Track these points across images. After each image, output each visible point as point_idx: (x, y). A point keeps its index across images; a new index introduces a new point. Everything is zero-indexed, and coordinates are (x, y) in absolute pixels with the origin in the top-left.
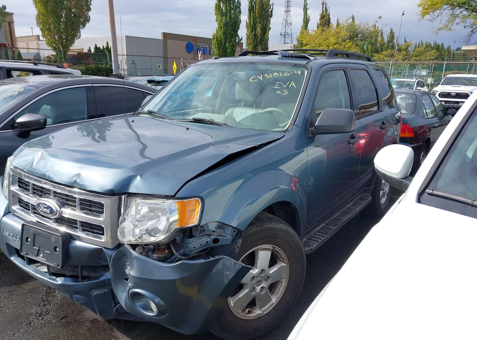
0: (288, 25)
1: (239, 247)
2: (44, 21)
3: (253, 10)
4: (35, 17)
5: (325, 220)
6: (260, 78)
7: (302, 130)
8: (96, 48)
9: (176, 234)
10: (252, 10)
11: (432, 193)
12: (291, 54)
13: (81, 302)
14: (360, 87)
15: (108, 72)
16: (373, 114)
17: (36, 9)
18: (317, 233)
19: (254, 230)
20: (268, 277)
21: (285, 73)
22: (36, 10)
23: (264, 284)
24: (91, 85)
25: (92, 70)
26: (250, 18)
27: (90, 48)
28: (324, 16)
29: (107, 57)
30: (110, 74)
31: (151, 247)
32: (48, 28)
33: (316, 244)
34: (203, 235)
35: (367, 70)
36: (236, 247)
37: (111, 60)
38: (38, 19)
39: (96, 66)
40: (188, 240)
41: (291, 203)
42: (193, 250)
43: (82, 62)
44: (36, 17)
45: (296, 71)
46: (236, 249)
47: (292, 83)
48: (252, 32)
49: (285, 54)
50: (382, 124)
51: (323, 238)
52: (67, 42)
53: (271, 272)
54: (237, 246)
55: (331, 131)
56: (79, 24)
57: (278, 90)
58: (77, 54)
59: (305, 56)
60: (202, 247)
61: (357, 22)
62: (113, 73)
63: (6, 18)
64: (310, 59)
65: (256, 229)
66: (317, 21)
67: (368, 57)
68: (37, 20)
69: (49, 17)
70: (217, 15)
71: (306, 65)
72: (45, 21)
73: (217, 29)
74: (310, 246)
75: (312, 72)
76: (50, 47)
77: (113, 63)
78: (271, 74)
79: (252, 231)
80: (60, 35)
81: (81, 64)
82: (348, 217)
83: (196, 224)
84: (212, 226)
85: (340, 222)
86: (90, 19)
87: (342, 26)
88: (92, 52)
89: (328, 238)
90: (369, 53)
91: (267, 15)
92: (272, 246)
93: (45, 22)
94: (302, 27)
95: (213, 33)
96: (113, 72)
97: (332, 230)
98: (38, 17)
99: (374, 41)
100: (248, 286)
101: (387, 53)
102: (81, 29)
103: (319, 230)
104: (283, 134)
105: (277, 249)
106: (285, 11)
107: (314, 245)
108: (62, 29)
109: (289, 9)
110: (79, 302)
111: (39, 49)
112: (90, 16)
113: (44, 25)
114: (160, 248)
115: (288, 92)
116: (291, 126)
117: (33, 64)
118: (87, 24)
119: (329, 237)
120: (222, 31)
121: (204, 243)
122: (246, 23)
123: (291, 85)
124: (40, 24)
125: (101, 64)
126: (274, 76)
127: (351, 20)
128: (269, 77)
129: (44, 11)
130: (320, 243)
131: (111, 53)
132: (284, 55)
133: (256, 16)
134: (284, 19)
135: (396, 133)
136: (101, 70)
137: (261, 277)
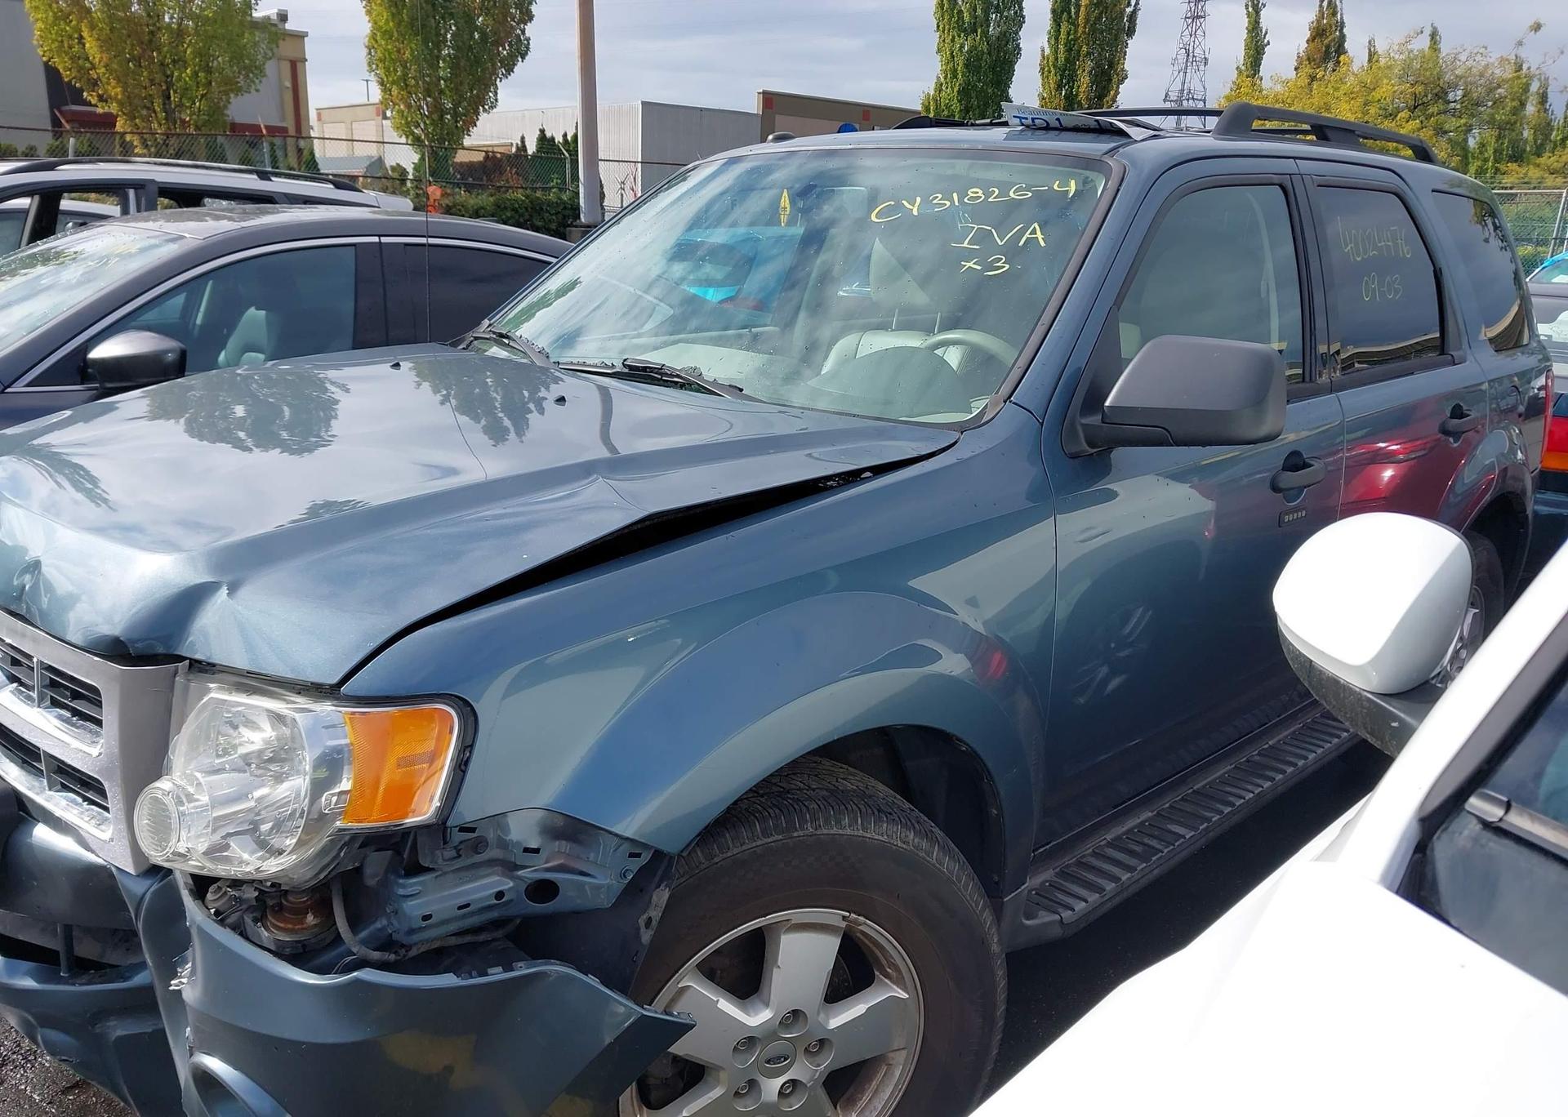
0: (1194, 63)
1: (654, 923)
2: (390, 54)
3: (1069, 13)
4: (364, 44)
5: (1160, 794)
6: (911, 207)
7: (1042, 424)
8: (544, 141)
9: (342, 854)
10: (1065, 13)
11: (1500, 824)
12: (1058, 119)
13: (63, 1058)
14: (1359, 259)
15: (564, 216)
16: (1412, 373)
17: (367, 18)
18: (1111, 852)
19: (754, 844)
20: (822, 1042)
21: (1013, 190)
22: (369, 21)
23: (802, 1070)
24: (376, 239)
25: (515, 210)
26: (1057, 39)
27: (523, 139)
28: (1323, 30)
29: (565, 166)
30: (572, 223)
31: (246, 896)
32: (399, 78)
33: (1089, 900)
34: (474, 866)
35: (1399, 191)
36: (642, 922)
37: (575, 177)
38: (374, 47)
39: (527, 197)
40: (401, 881)
41: (954, 735)
42: (421, 929)
43: (485, 183)
44: (367, 44)
45: (1058, 182)
46: (643, 929)
47: (1034, 230)
48: (1059, 87)
49: (1033, 119)
50: (1452, 417)
51: (1125, 876)
52: (457, 122)
53: (835, 1022)
54: (645, 916)
55: (1169, 432)
56: (494, 65)
57: (969, 255)
58: (482, 159)
59: (1111, 123)
60: (472, 914)
61: (1445, 48)
62: (579, 218)
63: (278, 47)
64: (1129, 137)
65: (759, 843)
66: (1298, 49)
67: (1420, 144)
68: (370, 53)
69: (405, 42)
70: (943, 32)
71: (1107, 159)
72: (393, 57)
73: (938, 78)
74: (1060, 910)
75: (1122, 189)
76: (404, 136)
77: (580, 185)
78: (955, 195)
79: (740, 849)
80: (435, 99)
81: (482, 190)
82: (1261, 789)
83: (429, 819)
84: (523, 830)
85: (1221, 807)
86: (528, 49)
87: (1383, 61)
88: (530, 152)
89: (1151, 877)
90: (1486, 160)
91: (1115, 28)
92: (844, 918)
93: (393, 60)
94: (1238, 68)
95: (924, 92)
96: (582, 216)
97: (1176, 844)
98: (374, 42)
99: (1503, 117)
100: (723, 1075)
101: (1557, 161)
102: (501, 81)
103: (1118, 838)
104: (954, 436)
105: (869, 928)
106: (1186, 18)
107: (1080, 906)
108: (442, 82)
109: (1200, 7)
110: (58, 1057)
111: (384, 143)
112: (528, 40)
113: (389, 69)
114: (283, 901)
115: (1007, 266)
116: (997, 404)
117: (255, 177)
118: (520, 63)
119: (1155, 872)
120: (958, 84)
121: (488, 898)
122: (1039, 57)
123: (1027, 235)
124: (377, 66)
125: (543, 189)
126: (966, 200)
127: (1423, 43)
128: (948, 203)
129: (391, 24)
130: (1105, 899)
131: (577, 156)
132: (1029, 122)
133: (1076, 32)
134: (1181, 46)
135: (1520, 455)
136: (544, 208)
137: (786, 1039)
